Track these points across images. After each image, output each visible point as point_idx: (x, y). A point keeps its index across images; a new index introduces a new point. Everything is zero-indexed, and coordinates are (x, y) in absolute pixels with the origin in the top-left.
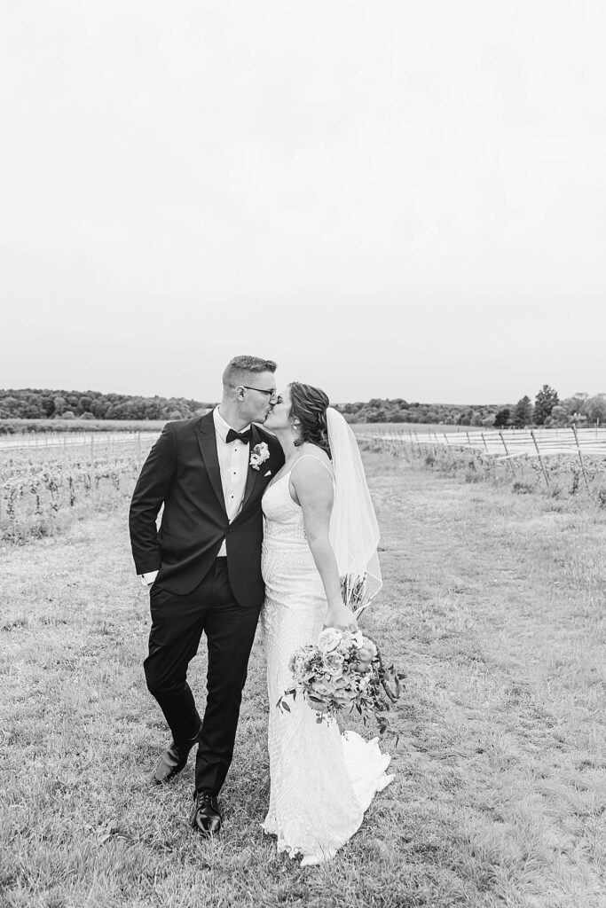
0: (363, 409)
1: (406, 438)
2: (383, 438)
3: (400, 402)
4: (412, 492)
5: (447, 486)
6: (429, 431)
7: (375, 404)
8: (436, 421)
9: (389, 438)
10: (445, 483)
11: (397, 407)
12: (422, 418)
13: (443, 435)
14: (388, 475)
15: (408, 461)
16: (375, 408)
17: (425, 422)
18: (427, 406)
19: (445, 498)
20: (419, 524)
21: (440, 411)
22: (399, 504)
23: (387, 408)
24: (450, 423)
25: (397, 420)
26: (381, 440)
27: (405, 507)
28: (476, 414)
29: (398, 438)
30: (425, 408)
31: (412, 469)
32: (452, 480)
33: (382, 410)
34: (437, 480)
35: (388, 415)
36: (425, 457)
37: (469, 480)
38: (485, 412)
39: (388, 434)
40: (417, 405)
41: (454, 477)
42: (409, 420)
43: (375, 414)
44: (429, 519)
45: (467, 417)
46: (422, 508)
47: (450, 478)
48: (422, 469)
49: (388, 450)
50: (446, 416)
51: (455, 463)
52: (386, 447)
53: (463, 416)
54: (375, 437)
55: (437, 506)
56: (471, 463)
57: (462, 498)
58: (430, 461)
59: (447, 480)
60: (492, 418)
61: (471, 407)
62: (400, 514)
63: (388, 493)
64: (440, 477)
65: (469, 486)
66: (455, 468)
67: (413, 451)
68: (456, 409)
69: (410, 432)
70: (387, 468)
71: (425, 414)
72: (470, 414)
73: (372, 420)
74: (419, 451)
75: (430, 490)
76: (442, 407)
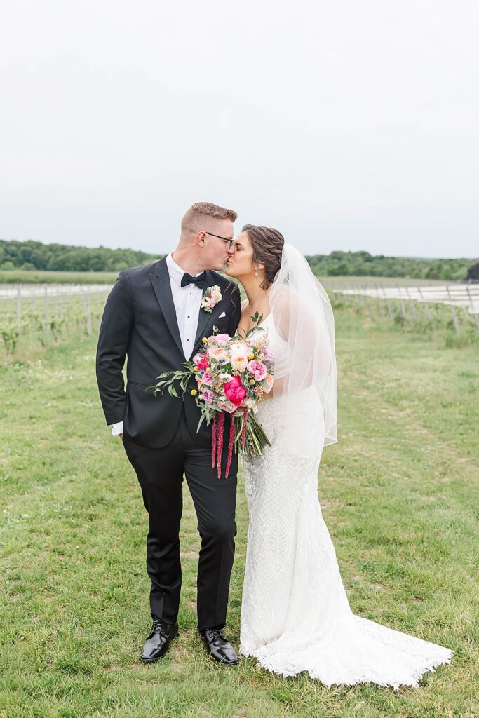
0: (323, 262)
1: (371, 292)
2: (345, 292)
3: (363, 254)
4: (380, 361)
5: (423, 352)
6: (397, 286)
7: (336, 256)
8: (402, 275)
9: (350, 292)
10: (421, 349)
11: (360, 259)
12: (389, 272)
13: (416, 289)
14: (349, 337)
15: (373, 320)
16: (336, 261)
17: (390, 276)
18: (393, 258)
19: (423, 369)
20: (393, 411)
21: (407, 264)
22: (363, 377)
23: (349, 261)
24: (417, 277)
25: (360, 273)
26: (342, 295)
27: (371, 383)
28: (446, 267)
29: (362, 292)
30: (391, 261)
31: (378, 329)
32: (427, 344)
33: (344, 262)
34: (411, 345)
35: (351, 268)
36: (393, 316)
37: (450, 344)
38: (456, 266)
39: (351, 288)
40: (382, 258)
41: (430, 340)
42: (373, 274)
43: (336, 267)
44: (405, 403)
45: (438, 271)
46: (393, 385)
47: (425, 341)
48: (390, 330)
49: (350, 306)
50: (413, 269)
51: (430, 323)
52: (347, 303)
53: (432, 270)
54: (335, 291)
55: (415, 382)
56: (451, 324)
57: (445, 370)
58: (399, 320)
59: (421, 345)
60: (464, 271)
61: (441, 260)
62: (365, 393)
63: (349, 361)
64: (413, 340)
65: (451, 354)
66: (431, 329)
67: (378, 309)
68: (424, 262)
69: (376, 287)
70: (349, 328)
71: (390, 268)
72: (439, 267)
73: (333, 273)
74: (386, 308)
75: (402, 357)
76: (408, 260)
